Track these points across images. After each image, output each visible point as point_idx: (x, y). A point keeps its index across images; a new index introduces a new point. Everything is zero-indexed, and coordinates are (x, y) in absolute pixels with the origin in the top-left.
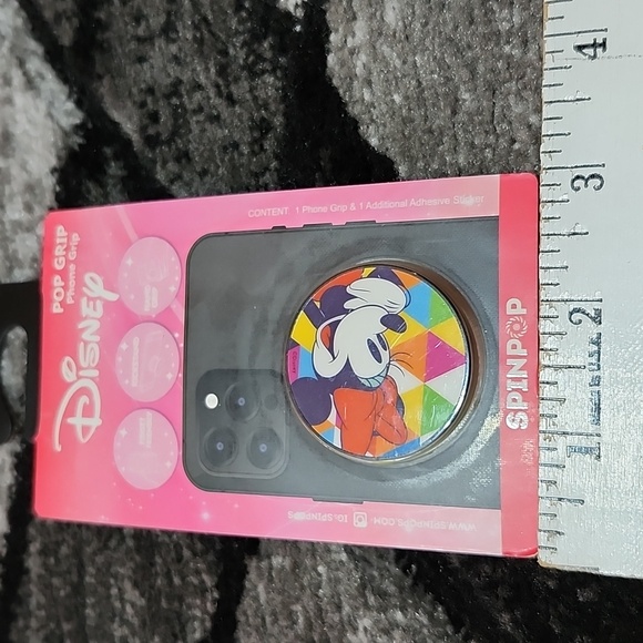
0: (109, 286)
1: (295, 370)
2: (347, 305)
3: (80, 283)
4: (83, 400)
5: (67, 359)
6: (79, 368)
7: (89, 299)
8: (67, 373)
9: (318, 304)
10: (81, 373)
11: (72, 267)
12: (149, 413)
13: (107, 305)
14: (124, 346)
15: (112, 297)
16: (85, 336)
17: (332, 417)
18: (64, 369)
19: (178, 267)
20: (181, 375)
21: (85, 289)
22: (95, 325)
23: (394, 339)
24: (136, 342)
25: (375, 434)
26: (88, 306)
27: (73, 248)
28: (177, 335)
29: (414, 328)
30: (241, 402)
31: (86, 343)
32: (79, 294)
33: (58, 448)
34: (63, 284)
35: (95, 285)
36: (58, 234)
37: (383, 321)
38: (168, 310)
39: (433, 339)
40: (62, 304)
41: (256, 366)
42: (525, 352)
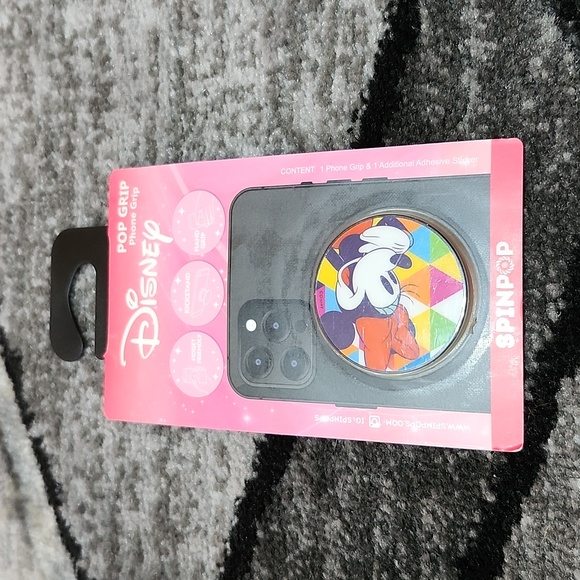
0: (164, 231)
1: (322, 306)
2: (362, 250)
3: (140, 229)
4: (145, 324)
5: (131, 290)
6: (140, 298)
7: (148, 241)
8: (131, 302)
9: (337, 251)
10: (143, 302)
11: (134, 215)
12: (199, 335)
13: (163, 246)
14: (178, 280)
15: (168, 240)
16: (146, 272)
17: (356, 342)
18: (128, 298)
19: (222, 216)
20: (226, 304)
21: (145, 234)
22: (154, 263)
23: (402, 274)
24: (188, 277)
25: (393, 352)
26: (147, 247)
27: (134, 199)
28: (222, 271)
29: (418, 264)
30: (276, 326)
31: (146, 278)
32: (140, 237)
33: (123, 363)
34: (125, 229)
35: (153, 231)
36: (122, 188)
37: (393, 260)
38: (214, 250)
40: (126, 245)
41: (288, 297)
42: (511, 286)
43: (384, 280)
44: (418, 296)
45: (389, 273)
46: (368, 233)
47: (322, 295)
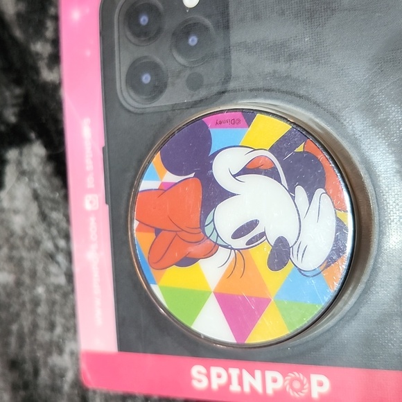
1: (219, 124)
2: (300, 191)
9: (300, 149)
17: (171, 178)
23: (261, 254)
25: (158, 232)
29: (274, 281)
30: (193, 40)
37: (281, 241)
39: (261, 304)
42: (270, 391)
43: (252, 225)
44: (229, 275)
45: (263, 234)
46: (326, 200)
47: (234, 123)
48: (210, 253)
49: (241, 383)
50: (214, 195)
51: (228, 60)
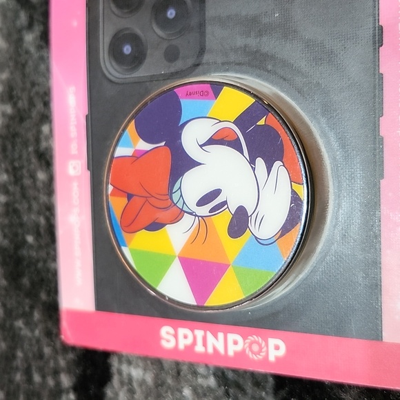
1: (189, 95)
2: (260, 162)
9: (262, 122)
17: (143, 146)
23: (222, 222)
25: (130, 197)
29: (233, 248)
30: (171, 13)
37: (241, 211)
39: (221, 269)
41: (209, 29)
42: (231, 353)
43: (216, 193)
45: (225, 203)
46: (283, 172)
47: (203, 95)
48: (176, 219)
49: (205, 344)
50: (182, 163)
51: (203, 34)
